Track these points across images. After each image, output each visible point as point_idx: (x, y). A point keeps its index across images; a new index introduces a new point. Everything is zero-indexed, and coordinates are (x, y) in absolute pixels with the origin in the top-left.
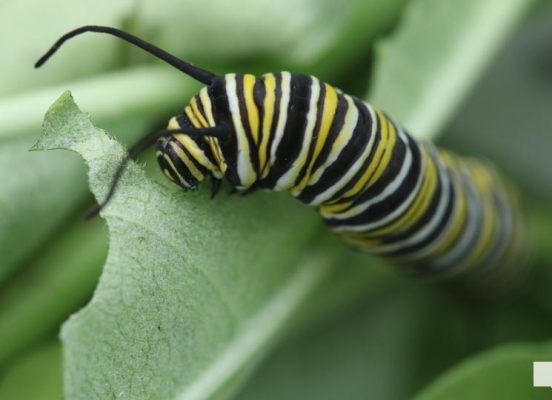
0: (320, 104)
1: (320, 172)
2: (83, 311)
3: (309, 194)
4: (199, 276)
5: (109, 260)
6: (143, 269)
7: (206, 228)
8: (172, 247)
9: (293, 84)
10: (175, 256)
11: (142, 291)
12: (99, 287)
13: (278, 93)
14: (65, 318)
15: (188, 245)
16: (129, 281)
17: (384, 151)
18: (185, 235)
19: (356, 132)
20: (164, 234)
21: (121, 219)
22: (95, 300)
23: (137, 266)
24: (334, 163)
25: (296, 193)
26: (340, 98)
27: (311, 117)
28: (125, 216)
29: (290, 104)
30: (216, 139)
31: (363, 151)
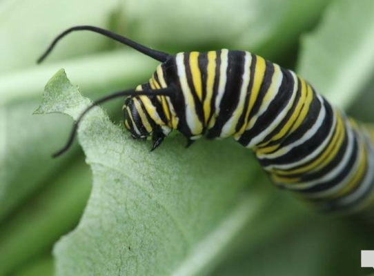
0: (252, 68)
1: (254, 120)
2: (72, 234)
6: (118, 203)
7: (167, 173)
8: (140, 187)
11: (117, 221)
12: (85, 216)
15: (153, 186)
16: (108, 212)
17: (303, 105)
18: (150, 178)
19: (281, 89)
20: (134, 176)
22: (81, 226)
23: (113, 201)
24: (265, 113)
25: (237, 138)
30: (168, 98)
31: (287, 104)
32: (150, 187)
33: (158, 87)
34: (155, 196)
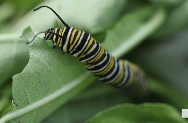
0: (89, 41)
1: (84, 56)
2: (19, 74)
3: (81, 59)
4: (51, 72)
5: (28, 64)
6: (36, 68)
7: (55, 62)
8: (44, 64)
9: (84, 35)
10: (45, 66)
11: (35, 72)
12: (24, 69)
13: (80, 36)
14: (15, 74)
15: (49, 65)
16: (32, 69)
17: (100, 55)
18: (48, 62)
19: (95, 49)
20: (43, 61)
21: (33, 56)
22: (22, 72)
23: (34, 67)
24: (88, 55)
26: (94, 41)
27: (86, 43)
28: (34, 55)
29: (82, 39)
30: (61, 39)
31: (95, 54)
32: (48, 65)
33: (61, 35)
34: (49, 68)
